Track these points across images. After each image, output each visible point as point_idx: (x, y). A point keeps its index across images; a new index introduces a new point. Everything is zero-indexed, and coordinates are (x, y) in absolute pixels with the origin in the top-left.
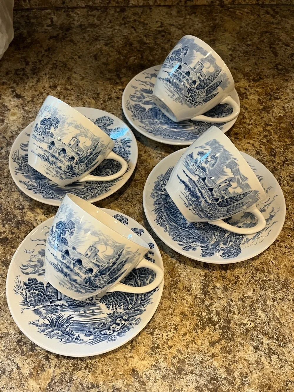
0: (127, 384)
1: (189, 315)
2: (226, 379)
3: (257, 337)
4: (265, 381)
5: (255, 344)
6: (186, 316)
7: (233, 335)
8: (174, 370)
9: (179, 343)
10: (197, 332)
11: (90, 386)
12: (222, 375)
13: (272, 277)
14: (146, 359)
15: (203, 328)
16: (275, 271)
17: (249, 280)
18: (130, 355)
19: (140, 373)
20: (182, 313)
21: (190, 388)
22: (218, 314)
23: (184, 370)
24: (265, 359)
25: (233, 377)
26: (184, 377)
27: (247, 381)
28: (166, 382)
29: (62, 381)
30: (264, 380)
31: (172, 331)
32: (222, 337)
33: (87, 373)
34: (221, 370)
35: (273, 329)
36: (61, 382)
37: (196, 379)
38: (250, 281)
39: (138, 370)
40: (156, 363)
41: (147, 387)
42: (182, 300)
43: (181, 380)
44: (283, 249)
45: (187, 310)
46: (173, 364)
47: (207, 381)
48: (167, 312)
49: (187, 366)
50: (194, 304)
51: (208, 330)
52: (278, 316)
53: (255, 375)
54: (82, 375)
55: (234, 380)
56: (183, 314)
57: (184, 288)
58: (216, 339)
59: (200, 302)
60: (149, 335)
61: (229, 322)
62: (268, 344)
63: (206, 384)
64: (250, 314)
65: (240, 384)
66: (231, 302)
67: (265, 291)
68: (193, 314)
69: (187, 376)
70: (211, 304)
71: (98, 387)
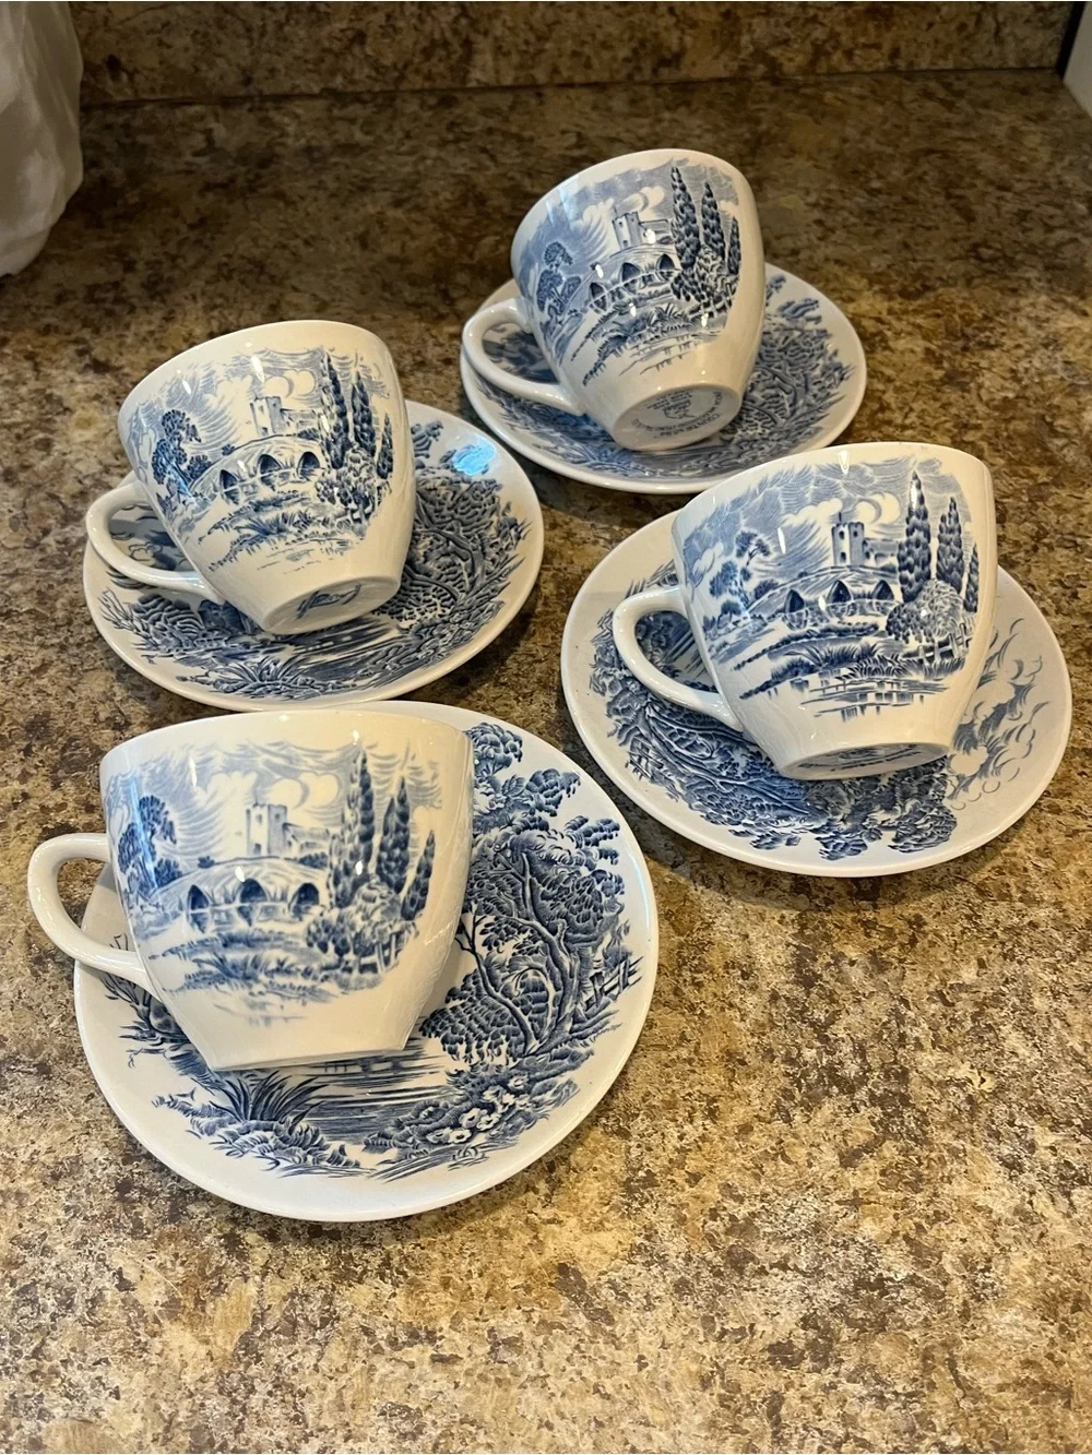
0: (542, 1322)
1: (752, 1061)
2: (912, 1280)
3: (1012, 1124)
4: (1059, 1282)
5: (1006, 1150)
6: (743, 1062)
7: (923, 1120)
8: (718, 1260)
9: (725, 1161)
10: (788, 1120)
11: (403, 1338)
12: (895, 1267)
13: (1041, 914)
14: (607, 1225)
15: (811, 1104)
16: (1048, 894)
17: (958, 928)
18: (547, 1214)
19: (590, 1279)
20: (729, 1053)
21: (781, 1321)
22: (861, 1051)
23: (753, 1258)
24: (1049, 1202)
25: (940, 1272)
26: (756, 1282)
27: (992, 1285)
28: (690, 1307)
29: (295, 1324)
30: (1053, 1278)
31: (698, 1122)
32: (884, 1130)
33: (387, 1288)
34: (890, 1252)
35: (1067, 1093)
36: (291, 1327)
37: (803, 1289)
38: (963, 933)
39: (581, 1267)
40: (648, 1238)
41: (618, 1330)
42: (723, 1009)
43: (745, 1294)
44: (1069, 819)
45: (745, 1043)
46: (710, 1238)
47: (845, 1292)
48: (674, 1055)
49: (762, 1244)
50: (771, 1021)
51: (828, 1108)
52: (1080, 1049)
53: (1020, 1262)
54: (371, 1297)
55: (945, 1284)
56: (732, 1059)
57: (726, 966)
58: (863, 1138)
59: (790, 1014)
60: (615, 1140)
61: (903, 1076)
62: (1052, 1148)
63: (841, 1305)
64: (977, 1047)
65: (967, 1296)
66: (903, 1010)
67: (1020, 962)
68: (769, 1054)
69: (766, 1278)
70: (832, 1020)
71: (431, 1337)
